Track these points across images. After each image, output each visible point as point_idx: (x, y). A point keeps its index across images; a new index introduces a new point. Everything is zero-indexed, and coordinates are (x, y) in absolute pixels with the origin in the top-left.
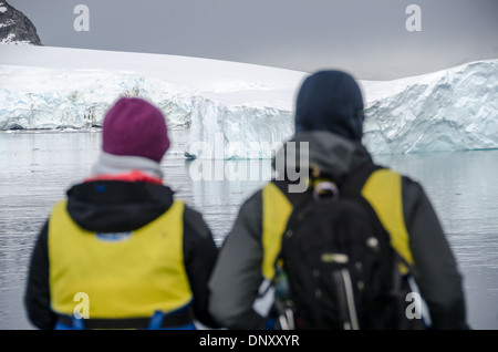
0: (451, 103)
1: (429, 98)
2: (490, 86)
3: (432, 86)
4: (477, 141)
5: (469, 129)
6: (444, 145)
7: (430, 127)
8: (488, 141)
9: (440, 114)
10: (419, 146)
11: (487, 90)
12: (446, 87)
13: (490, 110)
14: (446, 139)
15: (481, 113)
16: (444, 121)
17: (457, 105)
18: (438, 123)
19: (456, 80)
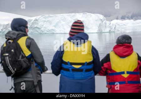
0: (38, 23)
1: (33, 22)
2: (46, 20)
3: (33, 20)
4: (43, 32)
5: (42, 29)
6: (37, 32)
7: (33, 29)
8: (46, 32)
9: (36, 26)
10: (31, 32)
11: (46, 21)
12: (37, 20)
13: (46, 25)
14: (37, 31)
15: (44, 26)
16: (36, 27)
17: (39, 24)
18: (35, 28)
19: (39, 19)
